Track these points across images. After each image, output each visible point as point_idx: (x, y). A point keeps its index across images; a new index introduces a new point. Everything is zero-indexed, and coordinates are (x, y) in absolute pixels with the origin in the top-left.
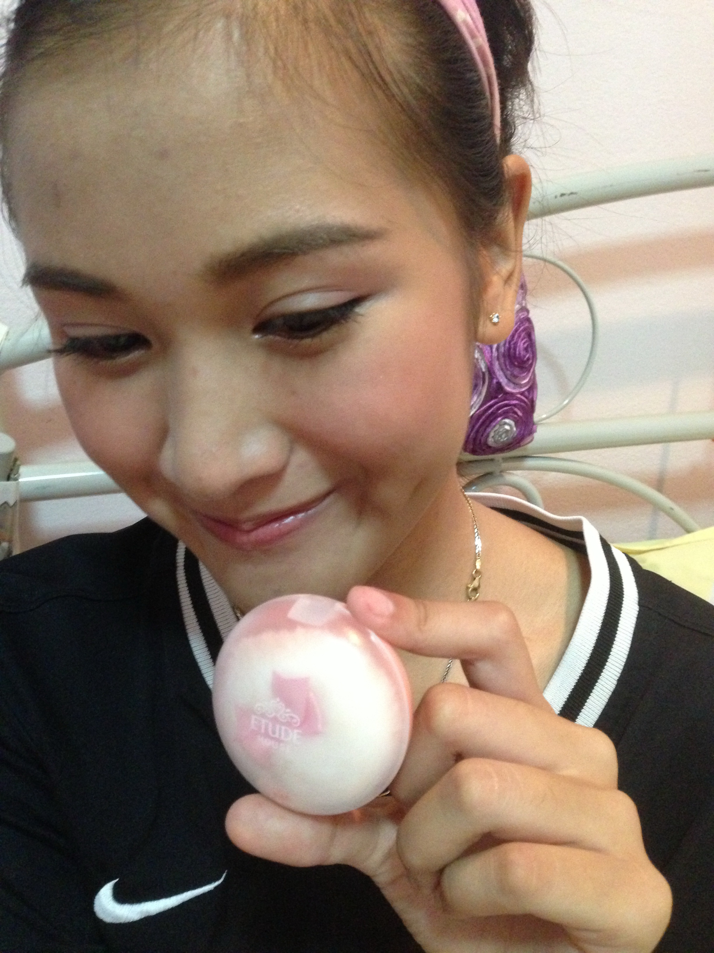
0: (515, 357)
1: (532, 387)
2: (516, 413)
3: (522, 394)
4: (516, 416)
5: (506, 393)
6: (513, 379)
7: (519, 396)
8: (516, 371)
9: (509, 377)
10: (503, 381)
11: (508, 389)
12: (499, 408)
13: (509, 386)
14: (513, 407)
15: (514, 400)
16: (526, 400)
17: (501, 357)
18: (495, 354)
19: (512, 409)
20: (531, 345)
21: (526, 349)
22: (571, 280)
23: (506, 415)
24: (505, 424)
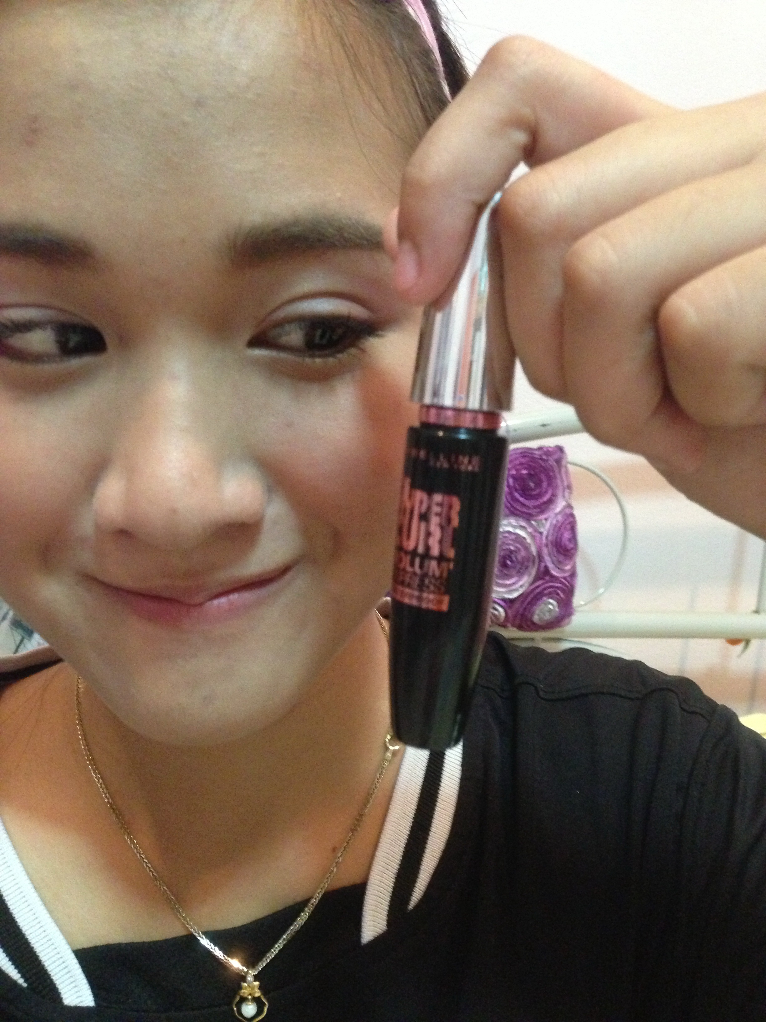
0: (561, 546)
1: (573, 574)
2: (558, 594)
3: (565, 578)
4: (558, 597)
5: (552, 576)
6: (558, 565)
7: (563, 580)
8: (561, 558)
9: (556, 563)
10: (550, 566)
11: (554, 572)
12: (545, 589)
13: (555, 571)
14: (556, 589)
15: (557, 583)
16: (568, 584)
17: (549, 544)
18: (544, 541)
19: (555, 591)
20: (574, 538)
21: (570, 540)
22: (607, 489)
23: (550, 595)
24: (550, 603)
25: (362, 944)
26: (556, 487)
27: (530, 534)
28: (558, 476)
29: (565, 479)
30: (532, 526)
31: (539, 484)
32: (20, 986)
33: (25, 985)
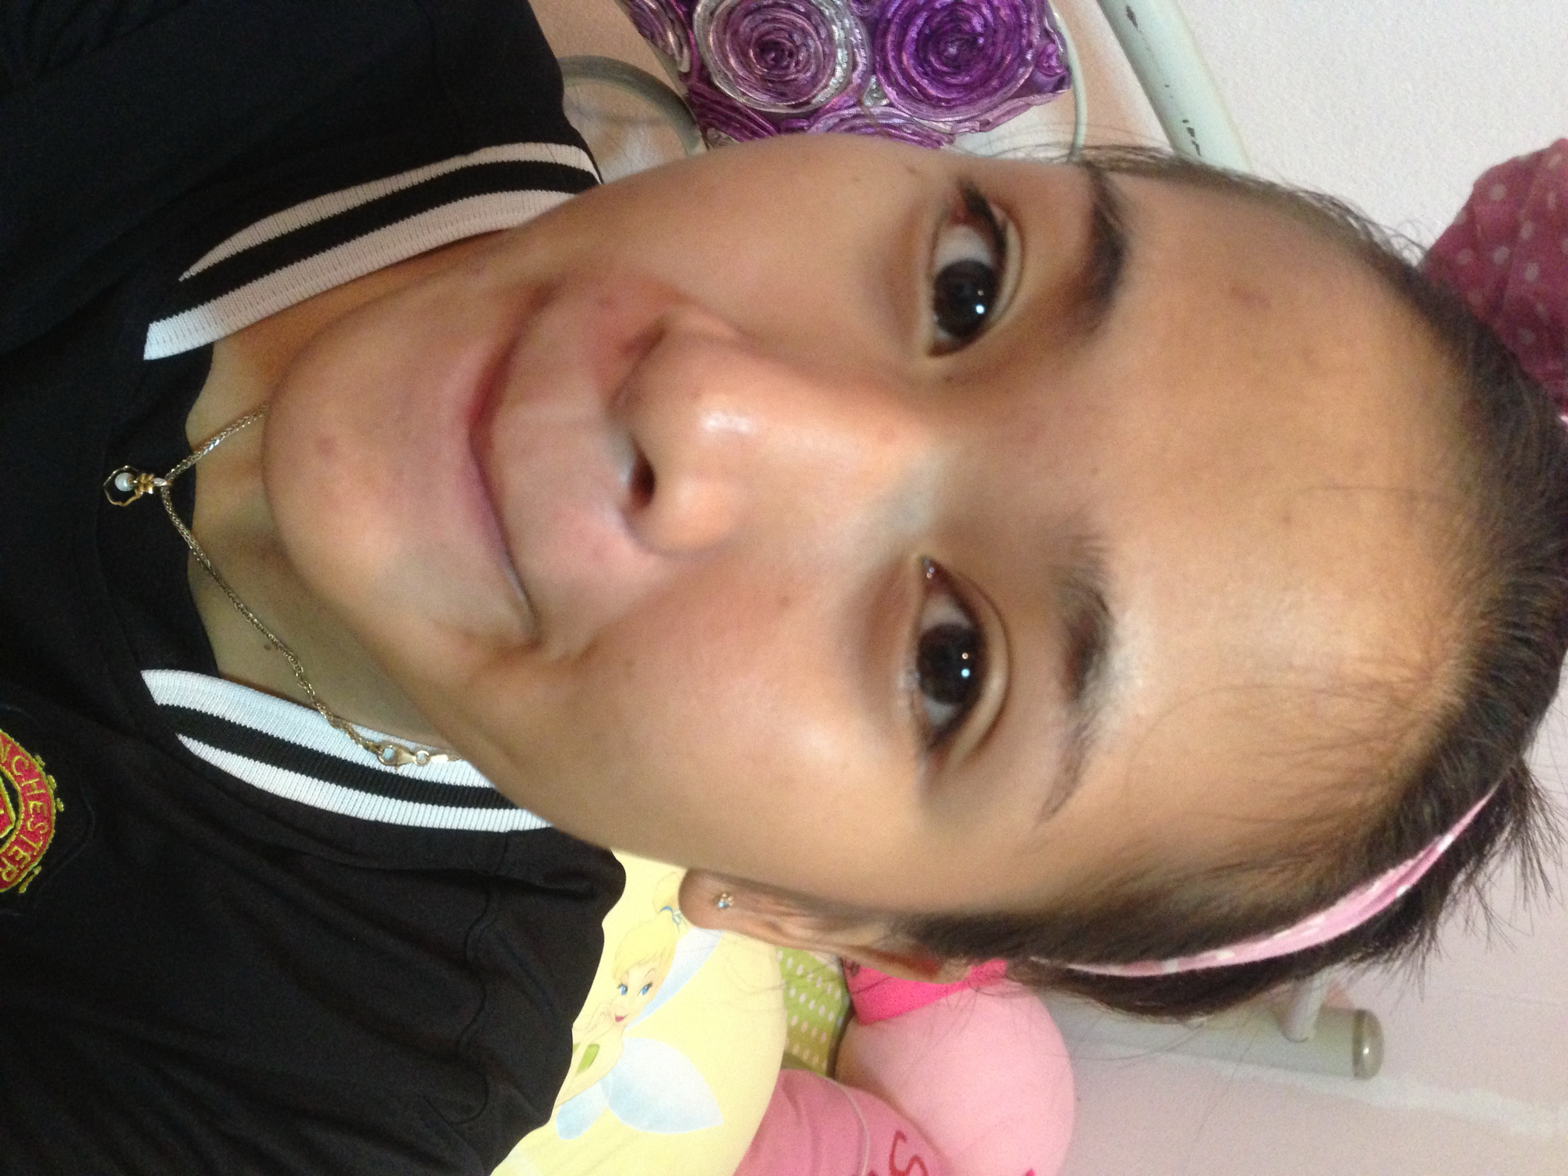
25: (142, 671)
26: (970, 102)
27: (847, 82)
28: (996, 99)
29: (996, 113)
30: (865, 78)
31: (957, 65)
32: (181, 274)
33: (181, 279)
